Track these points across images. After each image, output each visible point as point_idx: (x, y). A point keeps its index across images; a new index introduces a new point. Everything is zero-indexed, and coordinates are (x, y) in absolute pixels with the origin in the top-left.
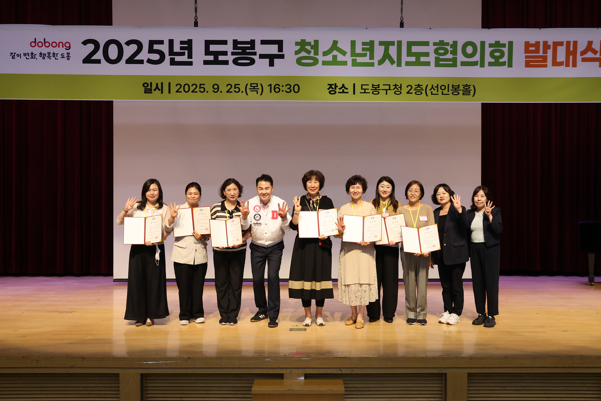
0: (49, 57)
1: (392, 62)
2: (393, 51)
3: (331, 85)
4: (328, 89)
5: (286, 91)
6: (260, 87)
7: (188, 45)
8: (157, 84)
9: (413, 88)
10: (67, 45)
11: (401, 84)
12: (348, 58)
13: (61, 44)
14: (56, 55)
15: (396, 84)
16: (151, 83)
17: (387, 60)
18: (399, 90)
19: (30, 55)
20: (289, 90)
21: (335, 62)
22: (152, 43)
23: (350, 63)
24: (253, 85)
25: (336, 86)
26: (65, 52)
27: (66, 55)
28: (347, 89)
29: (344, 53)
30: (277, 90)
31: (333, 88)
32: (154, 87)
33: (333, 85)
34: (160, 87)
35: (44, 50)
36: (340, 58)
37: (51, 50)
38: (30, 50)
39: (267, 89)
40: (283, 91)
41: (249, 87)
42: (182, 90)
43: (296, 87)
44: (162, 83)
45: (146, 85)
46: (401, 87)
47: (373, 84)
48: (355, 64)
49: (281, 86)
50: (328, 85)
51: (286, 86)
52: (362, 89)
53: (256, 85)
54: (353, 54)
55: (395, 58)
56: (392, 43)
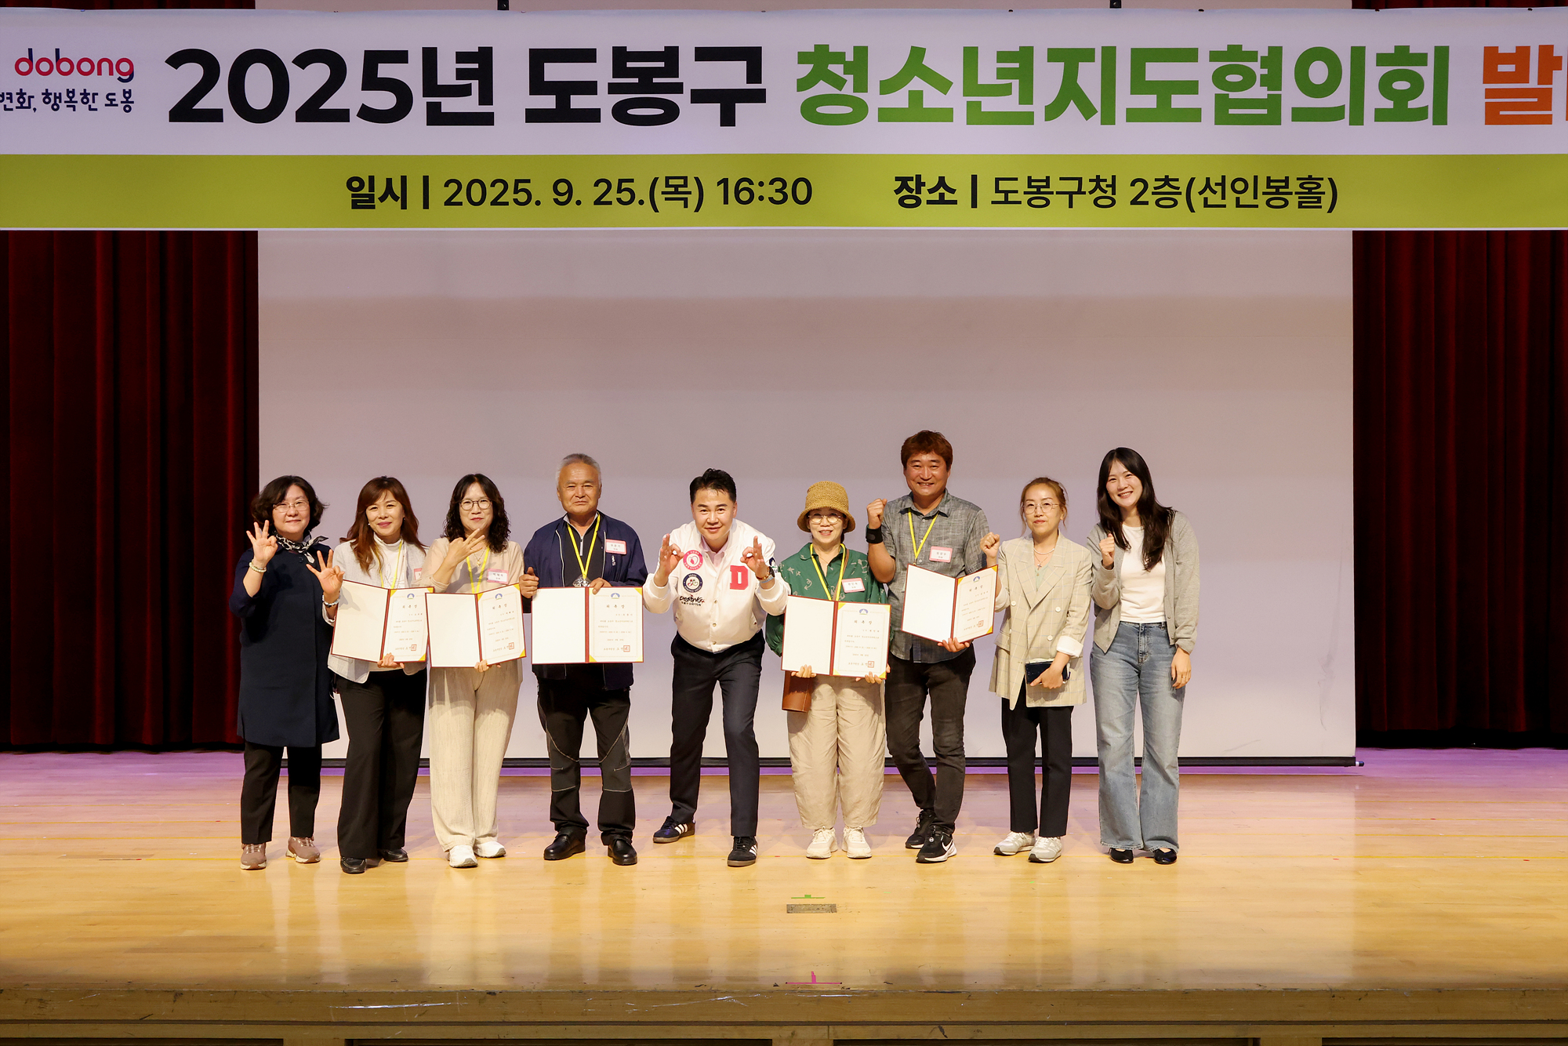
0: (71, 104)
1: (1087, 110)
2: (1089, 77)
3: (904, 181)
4: (897, 191)
5: (771, 199)
6: (692, 186)
7: (479, 65)
8: (389, 181)
9: (1150, 189)
10: (125, 67)
11: (1114, 178)
12: (956, 100)
13: (105, 65)
14: (90, 97)
15: (1098, 177)
16: (372, 179)
17: (1072, 105)
18: (1109, 194)
20: (779, 197)
21: (916, 111)
22: (373, 58)
23: (960, 113)
24: (672, 182)
25: (920, 184)
26: (118, 88)
27: (119, 98)
28: (952, 191)
29: (943, 85)
30: (745, 196)
31: (910, 190)
32: (380, 190)
33: (911, 179)
34: (397, 191)
35: (57, 83)
36: (933, 98)
37: (77, 82)
38: (13, 83)
39: (713, 193)
40: (761, 198)
41: (661, 186)
42: (462, 197)
43: (802, 186)
44: (404, 179)
45: (356, 184)
46: (1113, 186)
47: (1029, 178)
48: (976, 116)
49: (756, 183)
50: (897, 179)
51: (772, 182)
52: (997, 191)
53: (681, 182)
54: (972, 86)
55: (1096, 100)
56: (1087, 55)
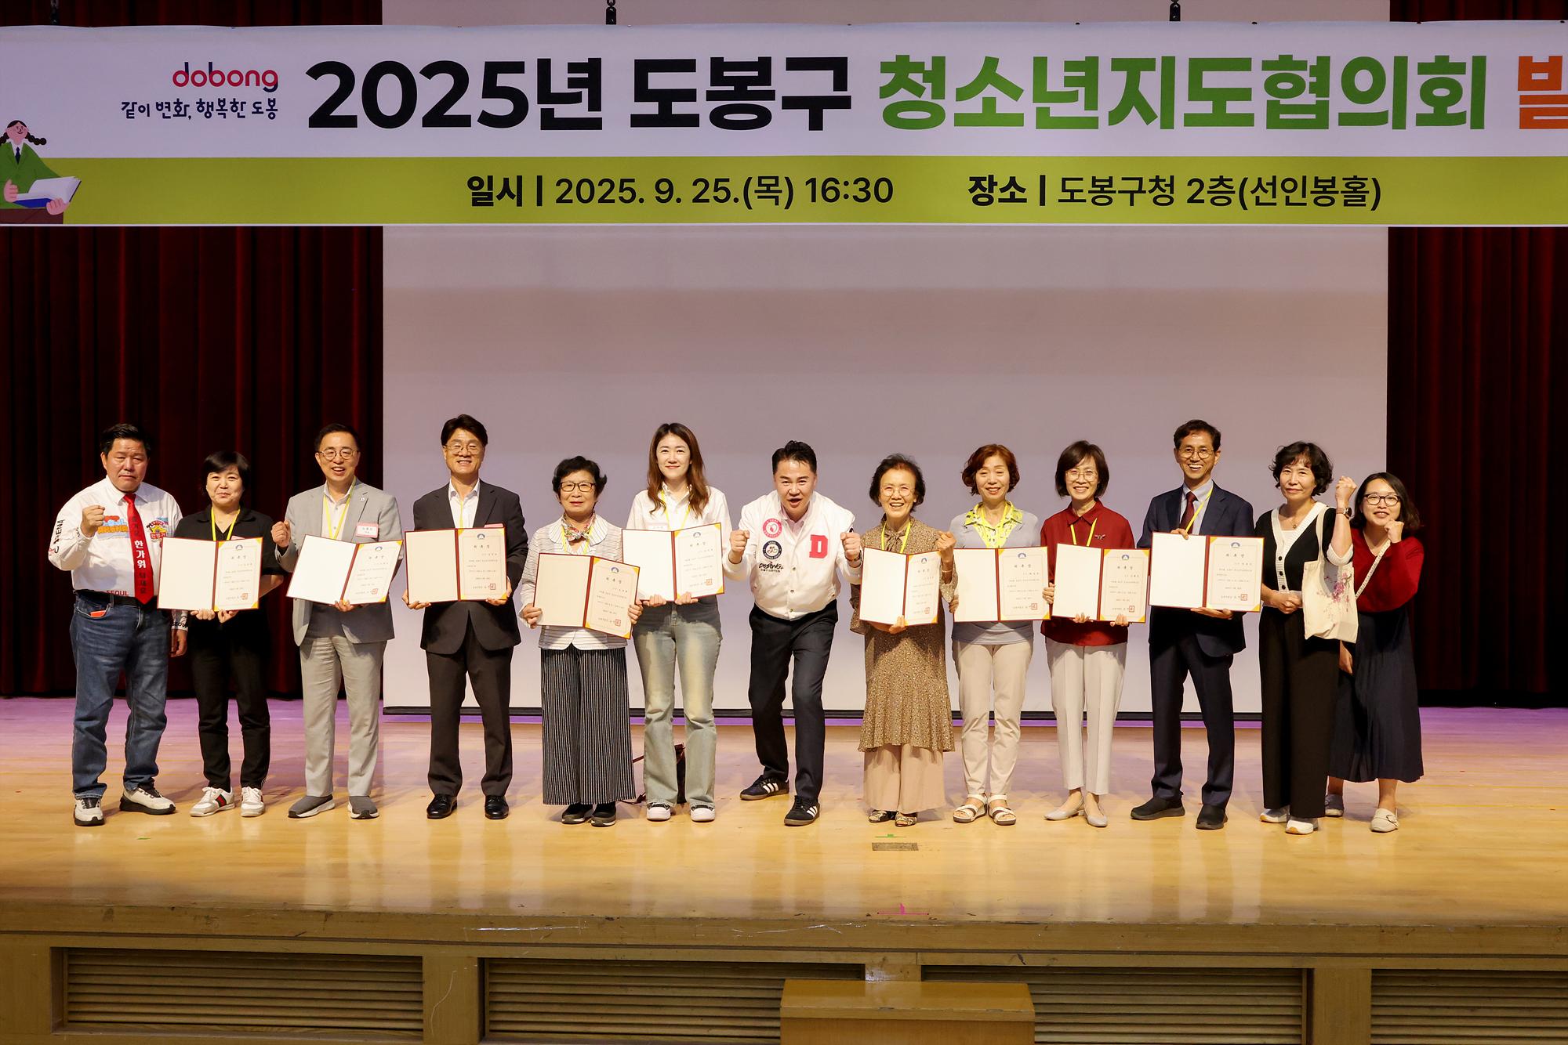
0: (222, 112)
1: (1148, 115)
2: (1150, 85)
3: (978, 181)
4: (972, 190)
5: (855, 198)
6: (783, 185)
7: (589, 74)
8: (506, 181)
9: (1206, 189)
10: (270, 78)
11: (1172, 178)
12: (1026, 106)
13: (252, 77)
14: (239, 106)
15: (1157, 177)
16: (490, 178)
17: (1134, 111)
18: (1168, 193)
19: (173, 106)
20: (863, 195)
21: (989, 116)
22: (493, 69)
23: (1030, 119)
24: (764, 181)
25: (992, 184)
26: (264, 97)
27: (265, 106)
28: (1022, 190)
29: (1015, 92)
30: (831, 194)
31: (983, 189)
32: (498, 188)
33: (984, 179)
34: (513, 189)
35: (210, 93)
36: (1005, 105)
37: (228, 92)
38: (172, 94)
39: (802, 192)
40: (846, 197)
41: (754, 186)
42: (572, 195)
43: (884, 186)
44: (519, 179)
45: (476, 184)
46: (1171, 186)
47: (1094, 178)
48: (1045, 121)
49: (842, 183)
50: (972, 179)
51: (856, 182)
52: (1064, 190)
53: (773, 181)
54: (1041, 93)
55: (1156, 105)
56: (1149, 64)
